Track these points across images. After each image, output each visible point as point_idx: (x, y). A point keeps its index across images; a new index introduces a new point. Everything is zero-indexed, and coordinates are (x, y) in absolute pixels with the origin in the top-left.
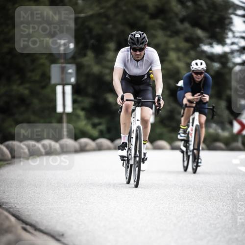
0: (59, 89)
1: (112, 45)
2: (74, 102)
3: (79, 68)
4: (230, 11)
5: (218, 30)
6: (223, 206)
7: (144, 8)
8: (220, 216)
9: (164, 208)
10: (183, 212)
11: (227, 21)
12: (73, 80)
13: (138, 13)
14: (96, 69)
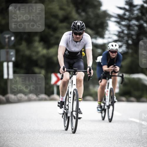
0: (5, 64)
1: (37, 38)
2: (14, 72)
3: (17, 52)
4: (107, 18)
5: (100, 30)
6: (103, 135)
7: (56, 16)
8: (101, 141)
9: (67, 136)
10: (79, 138)
11: (105, 25)
12: (13, 59)
13: (53, 19)
14: (28, 53)
